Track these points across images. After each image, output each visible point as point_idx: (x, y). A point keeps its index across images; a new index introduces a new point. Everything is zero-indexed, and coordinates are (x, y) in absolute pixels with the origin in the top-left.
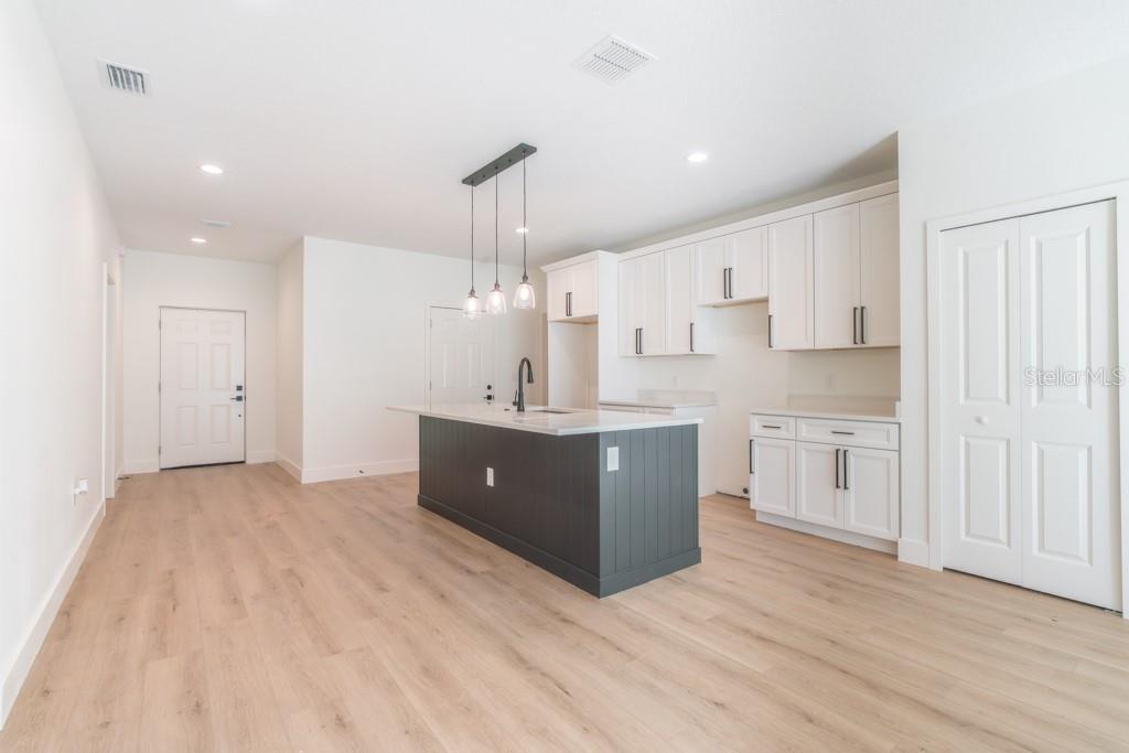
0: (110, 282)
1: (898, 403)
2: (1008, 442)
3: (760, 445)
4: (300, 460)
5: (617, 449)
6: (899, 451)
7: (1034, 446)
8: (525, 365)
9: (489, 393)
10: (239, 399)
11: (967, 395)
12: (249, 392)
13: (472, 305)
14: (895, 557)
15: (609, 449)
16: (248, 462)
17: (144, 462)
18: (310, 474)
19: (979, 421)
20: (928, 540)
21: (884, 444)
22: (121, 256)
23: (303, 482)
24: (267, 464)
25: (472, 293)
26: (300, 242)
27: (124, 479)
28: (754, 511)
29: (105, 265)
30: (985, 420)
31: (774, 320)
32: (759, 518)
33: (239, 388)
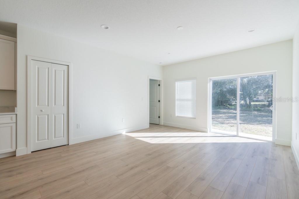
1: (16, 108)
2: (48, 115)
6: (16, 123)
7: (54, 115)
11: (38, 104)
14: (15, 156)
19: (42, 111)
20: (27, 146)
21: (11, 121)
30: (43, 111)
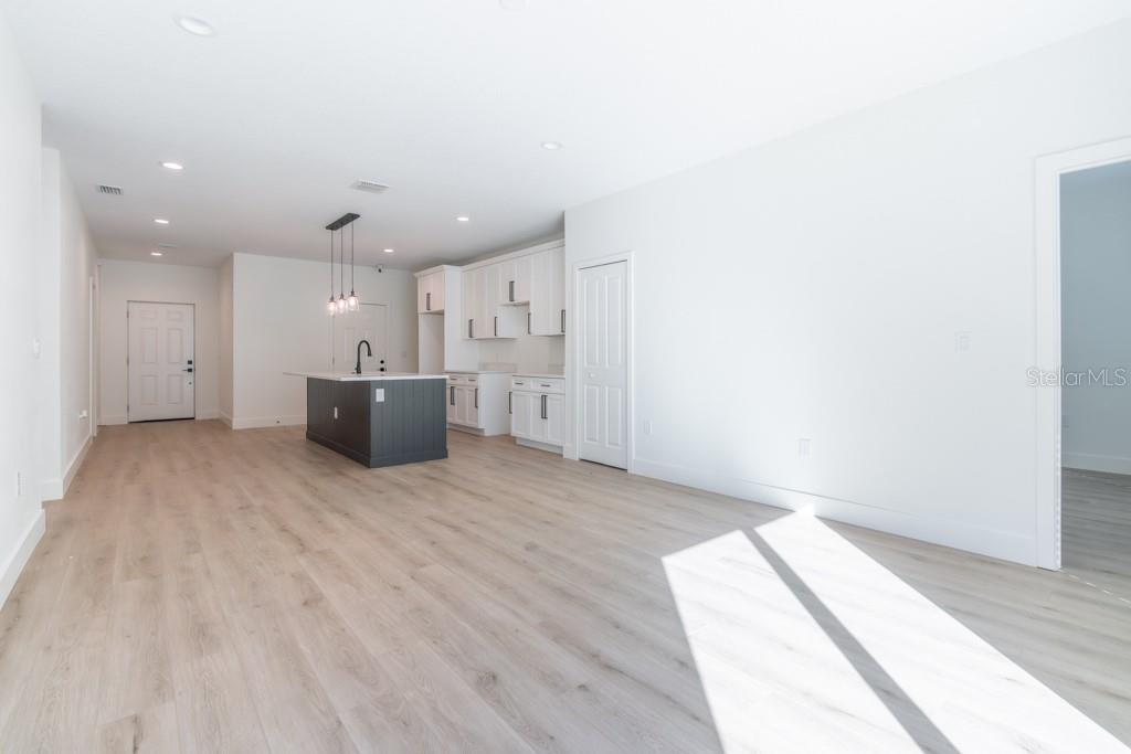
0: (94, 287)
1: (564, 367)
3: (516, 395)
4: (231, 414)
5: (383, 390)
6: (565, 394)
7: (608, 389)
8: (364, 346)
9: (383, 366)
10: (190, 370)
11: (587, 361)
12: (198, 366)
13: (332, 307)
14: (562, 455)
15: (378, 390)
16: (197, 418)
17: (117, 417)
18: (239, 422)
20: (573, 444)
21: (559, 390)
22: (99, 266)
23: (234, 428)
24: (212, 420)
25: (332, 299)
26: (232, 255)
27: (102, 428)
28: (515, 438)
29: (91, 279)
30: (592, 375)
31: (532, 317)
32: (518, 442)
33: (190, 362)
